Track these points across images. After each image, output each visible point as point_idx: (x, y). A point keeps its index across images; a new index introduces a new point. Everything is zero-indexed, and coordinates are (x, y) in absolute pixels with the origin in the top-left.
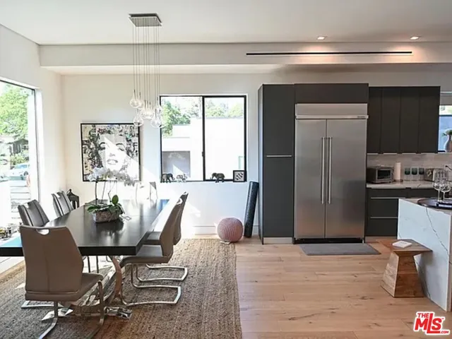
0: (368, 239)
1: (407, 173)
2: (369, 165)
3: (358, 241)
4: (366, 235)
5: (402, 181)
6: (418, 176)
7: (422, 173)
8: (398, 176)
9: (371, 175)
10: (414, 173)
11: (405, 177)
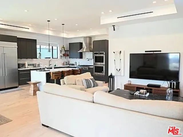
0: (19, 86)
1: (29, 65)
2: (18, 63)
3: (17, 87)
4: (19, 85)
5: (28, 68)
6: (32, 66)
7: (33, 65)
8: (26, 66)
9: (19, 66)
10: (31, 65)
11: (29, 66)
